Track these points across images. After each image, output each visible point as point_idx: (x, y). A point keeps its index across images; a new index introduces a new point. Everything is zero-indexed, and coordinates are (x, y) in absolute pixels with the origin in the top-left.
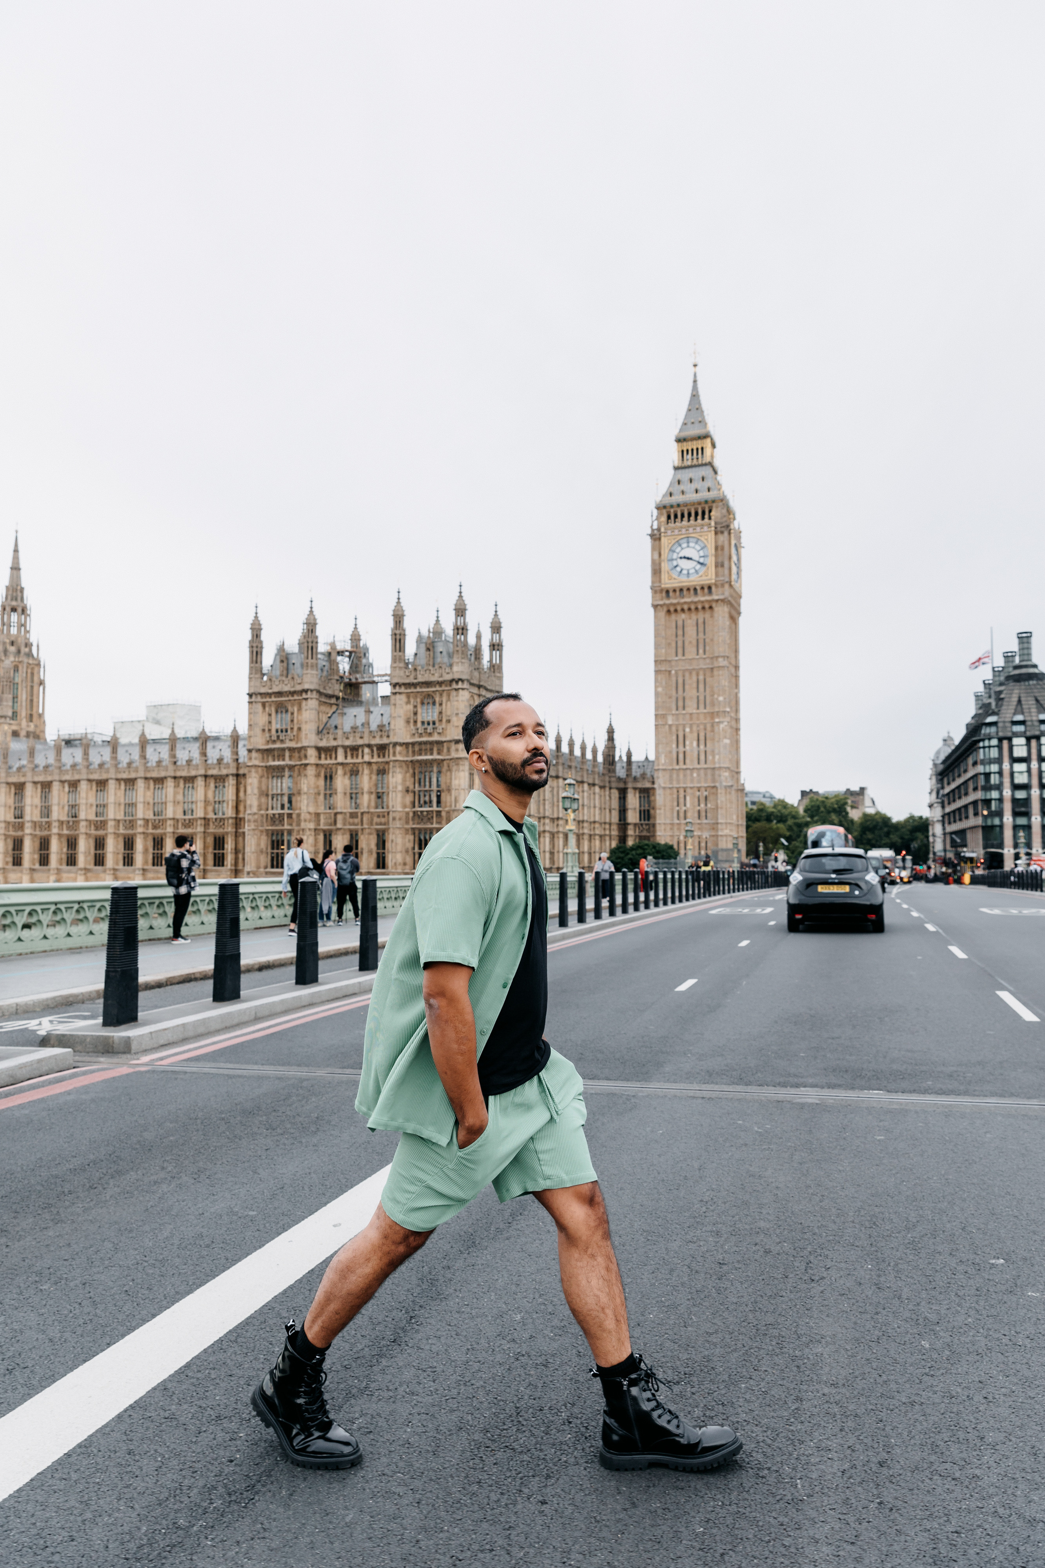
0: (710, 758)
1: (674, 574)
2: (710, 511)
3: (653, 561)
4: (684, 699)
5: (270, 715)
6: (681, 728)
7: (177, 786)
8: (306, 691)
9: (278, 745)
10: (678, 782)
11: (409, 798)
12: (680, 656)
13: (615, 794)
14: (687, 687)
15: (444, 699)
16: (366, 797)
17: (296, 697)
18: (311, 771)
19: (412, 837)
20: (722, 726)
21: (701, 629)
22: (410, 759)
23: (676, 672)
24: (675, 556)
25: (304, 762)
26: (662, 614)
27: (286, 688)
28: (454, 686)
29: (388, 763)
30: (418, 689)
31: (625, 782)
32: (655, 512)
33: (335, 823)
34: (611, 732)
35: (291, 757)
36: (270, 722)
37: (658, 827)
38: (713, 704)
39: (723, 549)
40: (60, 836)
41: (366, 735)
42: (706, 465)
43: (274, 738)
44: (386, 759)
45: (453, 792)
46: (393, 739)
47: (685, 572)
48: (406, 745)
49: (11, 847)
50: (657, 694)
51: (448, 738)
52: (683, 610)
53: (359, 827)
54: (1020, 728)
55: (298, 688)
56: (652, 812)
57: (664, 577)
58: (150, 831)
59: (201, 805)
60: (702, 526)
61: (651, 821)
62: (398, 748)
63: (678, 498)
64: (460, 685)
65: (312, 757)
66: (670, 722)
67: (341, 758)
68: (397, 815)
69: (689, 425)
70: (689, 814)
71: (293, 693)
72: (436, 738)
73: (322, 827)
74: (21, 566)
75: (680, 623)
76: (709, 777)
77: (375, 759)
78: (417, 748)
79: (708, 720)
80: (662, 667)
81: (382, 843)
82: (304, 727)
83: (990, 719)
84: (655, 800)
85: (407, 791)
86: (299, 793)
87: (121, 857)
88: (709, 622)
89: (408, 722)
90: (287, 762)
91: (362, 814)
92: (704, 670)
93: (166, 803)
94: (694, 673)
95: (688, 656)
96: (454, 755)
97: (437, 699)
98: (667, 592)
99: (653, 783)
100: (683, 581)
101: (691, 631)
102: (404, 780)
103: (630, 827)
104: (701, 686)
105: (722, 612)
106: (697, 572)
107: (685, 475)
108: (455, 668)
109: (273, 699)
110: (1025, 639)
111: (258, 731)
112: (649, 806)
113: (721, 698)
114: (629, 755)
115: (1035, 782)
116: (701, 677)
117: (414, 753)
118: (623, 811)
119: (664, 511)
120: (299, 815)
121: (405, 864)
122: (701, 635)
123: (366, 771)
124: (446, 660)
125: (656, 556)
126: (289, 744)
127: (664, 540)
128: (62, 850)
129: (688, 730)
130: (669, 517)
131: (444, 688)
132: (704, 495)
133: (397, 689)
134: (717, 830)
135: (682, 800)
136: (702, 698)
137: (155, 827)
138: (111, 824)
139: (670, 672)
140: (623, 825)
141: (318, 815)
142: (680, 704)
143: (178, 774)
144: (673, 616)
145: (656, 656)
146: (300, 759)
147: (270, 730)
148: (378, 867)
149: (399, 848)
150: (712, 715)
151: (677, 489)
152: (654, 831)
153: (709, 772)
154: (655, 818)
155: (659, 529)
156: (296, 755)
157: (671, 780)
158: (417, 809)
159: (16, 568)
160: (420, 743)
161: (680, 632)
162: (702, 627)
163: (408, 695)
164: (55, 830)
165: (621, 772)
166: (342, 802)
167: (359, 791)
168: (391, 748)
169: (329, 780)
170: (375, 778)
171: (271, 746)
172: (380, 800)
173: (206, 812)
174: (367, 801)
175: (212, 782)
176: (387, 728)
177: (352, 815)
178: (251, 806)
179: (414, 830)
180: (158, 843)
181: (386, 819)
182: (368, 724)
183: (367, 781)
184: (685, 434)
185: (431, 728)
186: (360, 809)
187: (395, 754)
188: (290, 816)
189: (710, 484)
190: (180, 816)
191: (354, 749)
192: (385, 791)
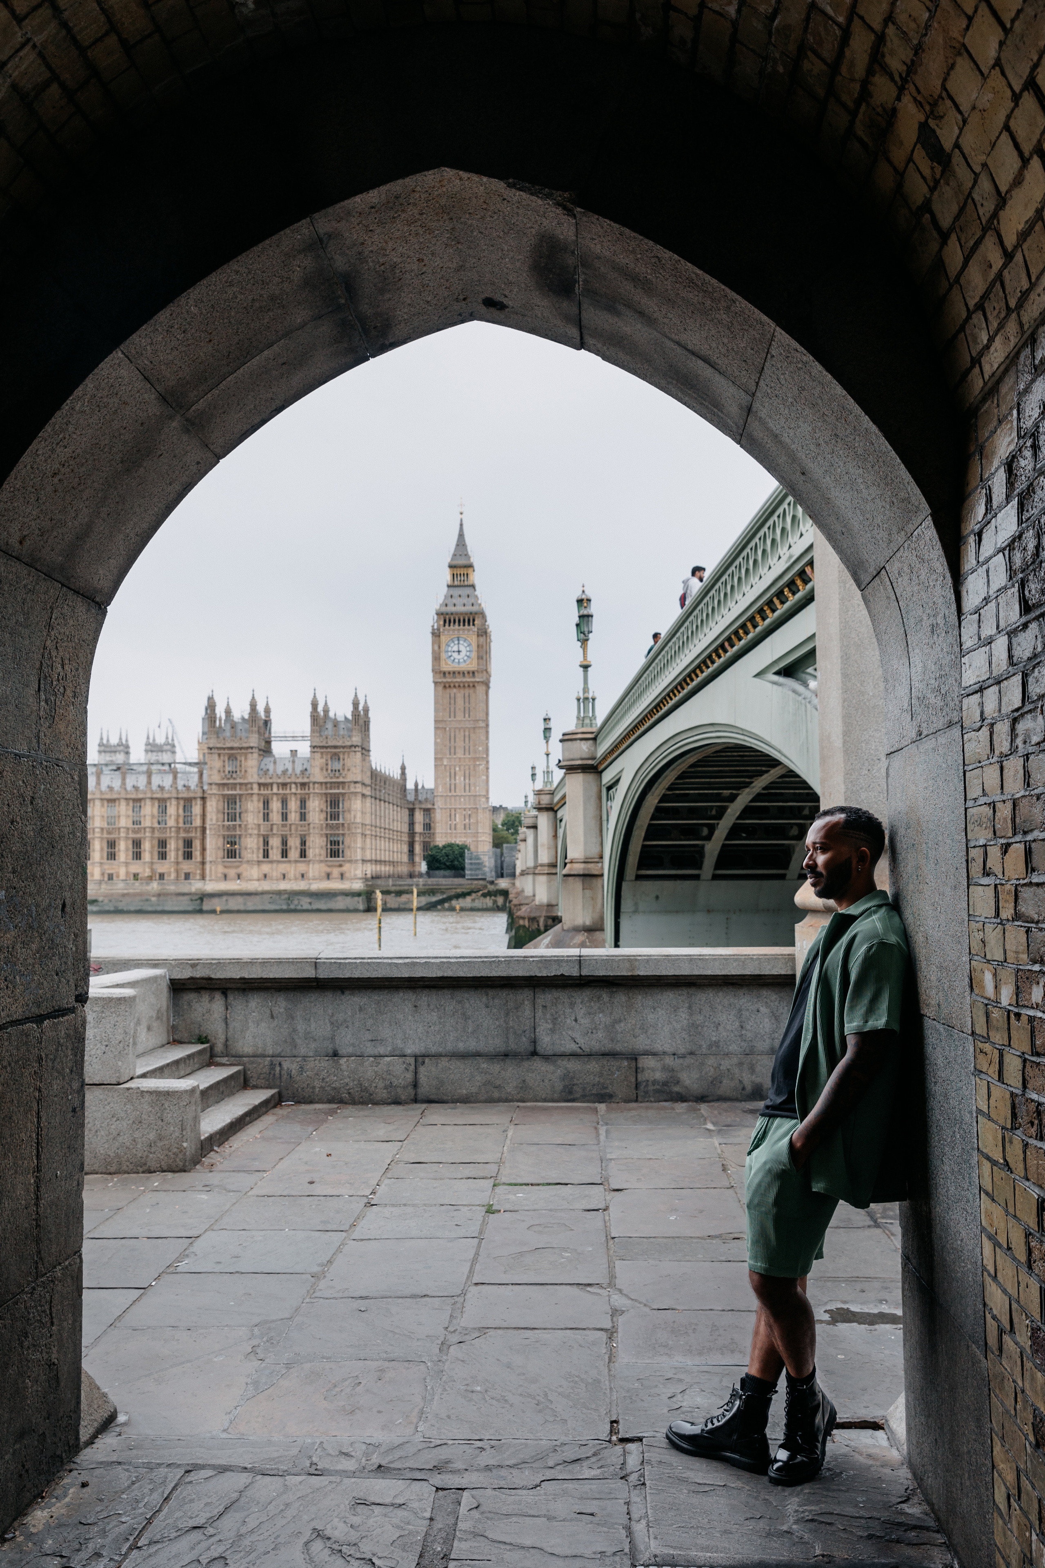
0: (473, 788)
1: (450, 663)
2: (474, 620)
3: (434, 651)
4: (455, 747)
5: (224, 761)
6: (453, 768)
7: (128, 804)
8: (252, 748)
9: (231, 781)
10: (451, 804)
11: (323, 816)
12: (452, 718)
13: (406, 812)
14: (457, 739)
15: (346, 756)
16: (293, 814)
17: (243, 751)
18: (255, 798)
19: (325, 839)
20: (481, 767)
21: (467, 700)
22: (324, 791)
23: (450, 729)
24: (450, 649)
25: (250, 792)
26: (440, 688)
27: (236, 745)
28: (353, 749)
29: (309, 794)
30: (329, 750)
31: (413, 804)
32: (436, 617)
33: (272, 830)
34: (403, 768)
35: (240, 789)
36: (224, 766)
37: (437, 835)
38: (475, 752)
39: (482, 647)
41: (293, 776)
42: (469, 586)
43: (229, 776)
44: (307, 791)
45: (353, 813)
46: (313, 779)
47: (457, 661)
48: (321, 783)
50: (436, 743)
51: (348, 780)
53: (288, 833)
55: (245, 745)
56: (432, 825)
57: (443, 663)
59: (148, 818)
60: (469, 630)
61: (432, 831)
62: (317, 785)
63: (450, 609)
64: (357, 749)
65: (256, 791)
66: (445, 763)
67: (275, 790)
68: (316, 826)
69: (458, 556)
70: (458, 826)
71: (241, 748)
72: (341, 780)
73: (262, 832)
75: (452, 695)
76: (472, 801)
77: (299, 791)
78: (329, 785)
79: (471, 763)
80: (440, 725)
81: (303, 843)
82: (249, 770)
84: (435, 817)
85: (322, 811)
86: (246, 811)
88: (473, 696)
89: (322, 769)
90: (238, 792)
91: (290, 825)
92: (469, 728)
93: (119, 817)
94: (462, 731)
95: (458, 718)
96: (352, 790)
97: (341, 757)
98: (444, 673)
99: (433, 805)
100: (454, 667)
101: (460, 701)
102: (320, 804)
103: (417, 835)
104: (467, 739)
105: (481, 689)
106: (465, 661)
107: (456, 592)
108: (354, 739)
109: (226, 751)
111: (215, 771)
112: (430, 820)
113: (480, 749)
114: (416, 785)
116: (467, 733)
117: (326, 788)
118: (412, 824)
119: (442, 617)
120: (246, 825)
121: (320, 855)
122: (467, 704)
123: (293, 799)
124: (346, 733)
125: (436, 648)
126: (238, 781)
127: (443, 638)
129: (457, 769)
130: (445, 621)
131: (345, 750)
132: (468, 608)
133: (316, 750)
135: (453, 817)
136: (467, 748)
137: (109, 833)
139: (445, 728)
140: (412, 834)
141: (259, 825)
142: (452, 751)
143: (129, 796)
144: (448, 690)
145: (435, 717)
146: (247, 790)
147: (224, 771)
148: (301, 857)
149: (317, 845)
150: (475, 759)
151: (450, 602)
152: (434, 838)
153: (472, 798)
154: (435, 829)
155: (438, 629)
156: (244, 787)
157: (446, 804)
158: (329, 822)
160: (331, 783)
161: (452, 702)
162: (467, 699)
163: (322, 753)
165: (411, 797)
166: (276, 817)
167: (288, 811)
168: (311, 785)
169: (266, 803)
170: (299, 802)
171: (225, 781)
172: (303, 817)
173: (178, 823)
174: (294, 817)
175: (182, 802)
176: (307, 773)
177: (283, 826)
178: (211, 820)
179: (327, 835)
180: (137, 844)
181: (306, 828)
182: (294, 769)
183: (293, 805)
184: (455, 563)
185: (337, 774)
186: (289, 822)
187: (314, 789)
188: (240, 825)
189: (472, 600)
190: (156, 825)
191: (284, 785)
192: (306, 811)
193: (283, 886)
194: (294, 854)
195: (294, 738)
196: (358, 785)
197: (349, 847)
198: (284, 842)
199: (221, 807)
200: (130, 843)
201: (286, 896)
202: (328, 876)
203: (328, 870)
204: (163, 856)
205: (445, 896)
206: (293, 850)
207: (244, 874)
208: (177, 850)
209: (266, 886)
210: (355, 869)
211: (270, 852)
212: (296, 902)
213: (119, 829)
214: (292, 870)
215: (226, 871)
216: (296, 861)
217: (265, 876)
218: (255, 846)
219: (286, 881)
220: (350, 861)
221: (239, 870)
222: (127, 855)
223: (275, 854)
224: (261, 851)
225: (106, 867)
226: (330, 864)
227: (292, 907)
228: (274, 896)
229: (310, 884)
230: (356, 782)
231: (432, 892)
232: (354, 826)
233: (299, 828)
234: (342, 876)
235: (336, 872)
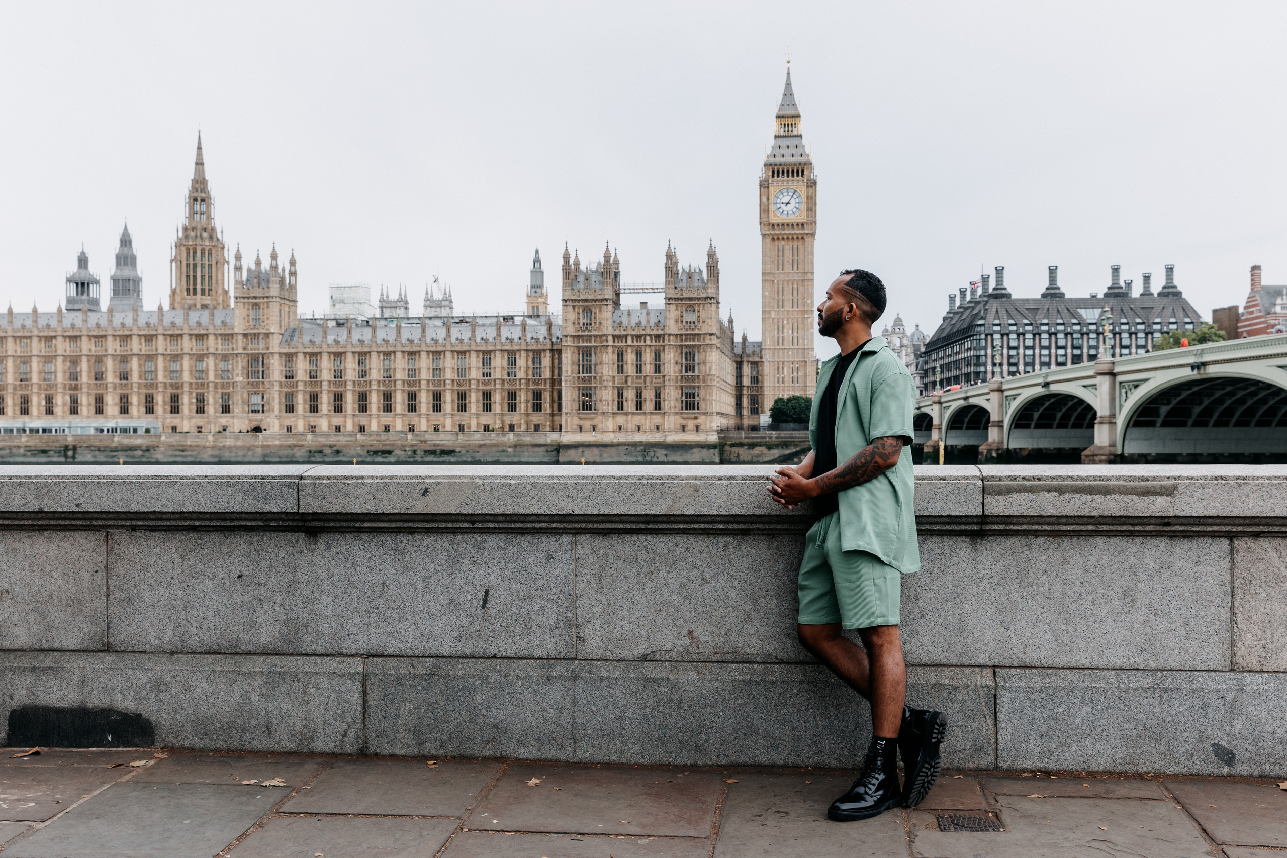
0: (801, 341)
1: (778, 214)
2: (803, 171)
3: (761, 203)
4: (783, 300)
5: (578, 314)
6: (781, 321)
7: (478, 357)
8: (607, 300)
9: (586, 333)
10: (779, 357)
11: (678, 368)
12: (781, 271)
13: (733, 365)
14: (785, 292)
15: (701, 309)
16: (648, 366)
17: (597, 303)
18: (610, 350)
19: (680, 391)
20: (810, 320)
21: (795, 253)
22: (679, 344)
23: (778, 281)
24: (778, 200)
25: (605, 344)
26: (768, 240)
27: (590, 297)
28: (706, 301)
29: (664, 346)
30: (684, 302)
31: (741, 357)
32: (764, 168)
33: (626, 382)
34: (731, 322)
35: (595, 341)
36: (579, 318)
37: (765, 389)
38: (804, 305)
39: (812, 198)
40: (378, 391)
41: (648, 328)
42: (797, 136)
43: (583, 328)
44: (661, 343)
45: (708, 364)
46: (667, 331)
47: (785, 212)
48: (676, 335)
49: (332, 399)
50: (764, 296)
51: (703, 332)
52: (783, 239)
53: (643, 385)
54: (997, 328)
55: (599, 297)
56: (760, 378)
57: (771, 215)
58: (456, 387)
59: (498, 370)
60: (798, 182)
61: (760, 384)
62: (672, 337)
63: (779, 160)
64: (709, 300)
65: (610, 343)
66: (772, 316)
67: (629, 342)
68: (672, 378)
69: (786, 106)
70: (786, 380)
71: (595, 300)
72: (696, 332)
73: (617, 384)
74: (205, 161)
75: (781, 248)
76: (800, 354)
77: (654, 343)
78: (684, 338)
79: (800, 315)
80: (767, 277)
81: (658, 395)
82: (604, 322)
83: (980, 322)
84: (762, 370)
85: (676, 363)
86: (601, 363)
87: (431, 405)
88: (801, 248)
89: (677, 321)
90: (593, 344)
91: (645, 377)
92: (797, 281)
93: (469, 369)
94: (790, 283)
95: (786, 271)
96: (708, 342)
97: (696, 308)
98: (773, 225)
99: (761, 358)
100: (783, 219)
101: (788, 254)
102: (674, 356)
103: (745, 388)
104: (795, 292)
105: (808, 240)
106: (794, 213)
107: (784, 142)
108: (709, 291)
109: (581, 303)
110: (999, 272)
111: (570, 324)
112: (758, 373)
114: (744, 339)
115: (1005, 361)
116: (795, 286)
117: (682, 340)
119: (770, 168)
120: (601, 377)
121: (675, 407)
122: (795, 257)
123: (648, 351)
124: (700, 284)
125: (764, 199)
126: (593, 333)
127: (771, 189)
128: (379, 401)
129: (785, 322)
130: (773, 172)
131: (700, 302)
132: (797, 159)
133: (671, 301)
134: (806, 390)
135: (781, 370)
136: (795, 300)
137: (459, 385)
138: (423, 382)
139: (773, 281)
140: (739, 387)
141: (614, 377)
142: (781, 304)
143: (478, 349)
144: (776, 243)
145: (763, 269)
146: (601, 342)
147: (579, 324)
148: (656, 409)
149: (672, 397)
150: (804, 312)
151: (778, 152)
152: (762, 391)
153: (800, 351)
154: (762, 382)
155: (766, 181)
156: (598, 339)
157: (773, 356)
158: (684, 373)
159: (199, 164)
160: (686, 335)
161: (781, 254)
162: (795, 251)
163: (677, 305)
164: (374, 387)
165: (738, 350)
166: (630, 369)
167: (643, 363)
168: (666, 337)
169: (621, 356)
170: (653, 355)
171: (580, 333)
172: (657, 369)
173: (527, 375)
174: (648, 369)
175: (531, 355)
176: (661, 325)
177: (637, 378)
178: (567, 372)
179: (682, 387)
180: (487, 395)
181: (661, 380)
182: (648, 321)
183: (648, 357)
184: (782, 113)
185: (693, 326)
186: (644, 374)
187: (669, 341)
188: (595, 377)
189: (799, 151)
190: (506, 377)
191: (639, 337)
192: (661, 363)
193: (638, 438)
194: (649, 406)
195: (644, 290)
196: (713, 337)
197: (704, 400)
198: (639, 395)
199: (576, 360)
200: (481, 394)
201: (642, 448)
202: (684, 428)
203: (684, 422)
204: (512, 408)
205: (798, 449)
206: (648, 402)
207: (600, 426)
208: (527, 401)
209: (621, 438)
210: (711, 422)
211: (625, 403)
212: (652, 454)
213: (470, 380)
214: (648, 422)
215: (581, 423)
216: (651, 413)
217: (620, 428)
218: (610, 398)
219: (641, 433)
220: (706, 414)
221: (594, 422)
222: (477, 407)
223: (630, 406)
224: (616, 403)
225: (457, 418)
226: (685, 416)
227: (648, 459)
228: (630, 448)
229: (666, 436)
230: (711, 334)
231: (785, 445)
232: (710, 378)
233: (654, 380)
234: (697, 428)
235: (691, 424)
